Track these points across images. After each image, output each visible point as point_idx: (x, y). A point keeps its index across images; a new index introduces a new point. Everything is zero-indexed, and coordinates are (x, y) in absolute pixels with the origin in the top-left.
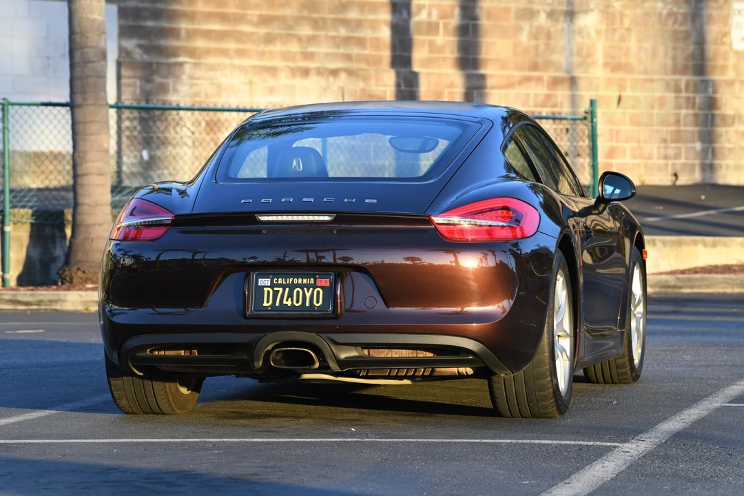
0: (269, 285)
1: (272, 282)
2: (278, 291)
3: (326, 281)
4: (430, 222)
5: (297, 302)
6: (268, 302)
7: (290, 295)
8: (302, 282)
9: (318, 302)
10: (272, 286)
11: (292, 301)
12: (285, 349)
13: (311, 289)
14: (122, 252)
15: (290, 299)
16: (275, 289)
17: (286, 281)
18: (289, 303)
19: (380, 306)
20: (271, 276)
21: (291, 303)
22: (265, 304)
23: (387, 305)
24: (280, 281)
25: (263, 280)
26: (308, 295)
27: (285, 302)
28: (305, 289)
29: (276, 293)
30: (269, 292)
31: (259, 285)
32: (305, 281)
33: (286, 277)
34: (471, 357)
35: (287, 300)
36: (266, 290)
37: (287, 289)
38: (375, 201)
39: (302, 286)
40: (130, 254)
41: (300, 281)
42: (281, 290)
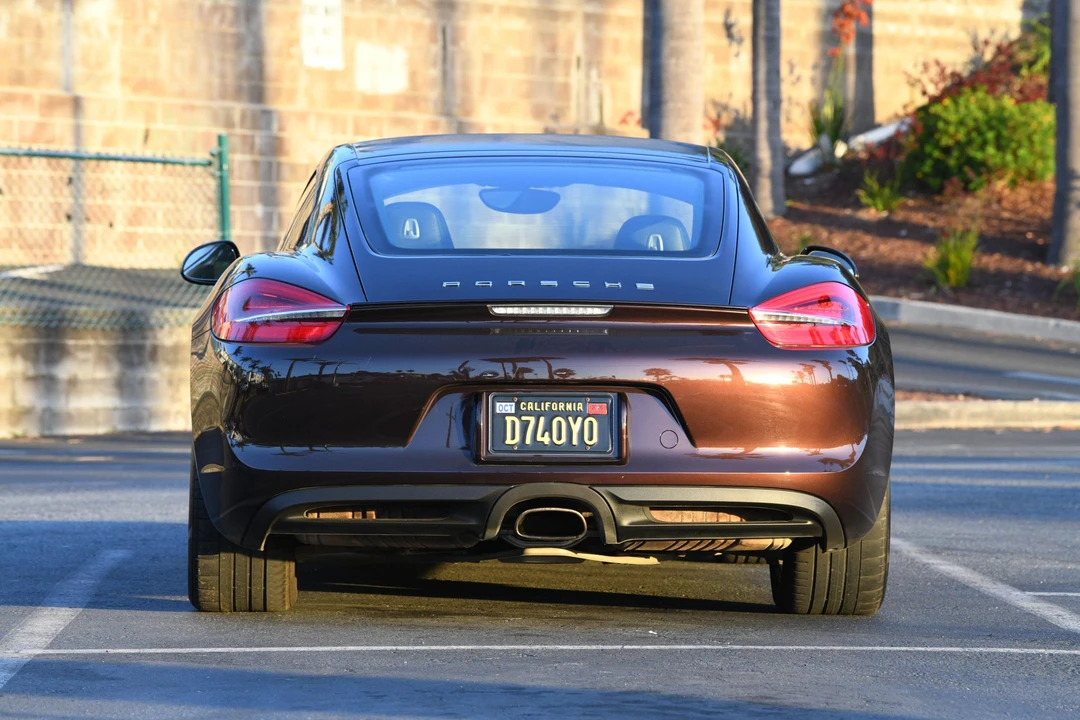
0: (513, 411)
1: (517, 407)
2: (528, 422)
3: (601, 407)
4: (748, 318)
5: (559, 438)
6: (513, 438)
7: (548, 428)
8: (565, 407)
9: (591, 439)
10: (518, 413)
11: (551, 436)
12: (541, 509)
13: (580, 419)
14: (249, 363)
15: (547, 434)
16: (524, 418)
17: (539, 407)
18: (546, 440)
19: (683, 445)
20: (516, 399)
21: (549, 439)
22: (509, 441)
23: (693, 443)
24: (530, 406)
25: (504, 404)
26: (576, 428)
27: (539, 438)
28: (570, 419)
29: (525, 425)
30: (513, 423)
31: (498, 411)
32: (569, 407)
33: (540, 399)
34: (809, 523)
35: (543, 436)
36: (509, 419)
37: (542, 419)
38: (651, 286)
39: (566, 415)
40: (260, 365)
41: (562, 406)
42: (532, 420)
